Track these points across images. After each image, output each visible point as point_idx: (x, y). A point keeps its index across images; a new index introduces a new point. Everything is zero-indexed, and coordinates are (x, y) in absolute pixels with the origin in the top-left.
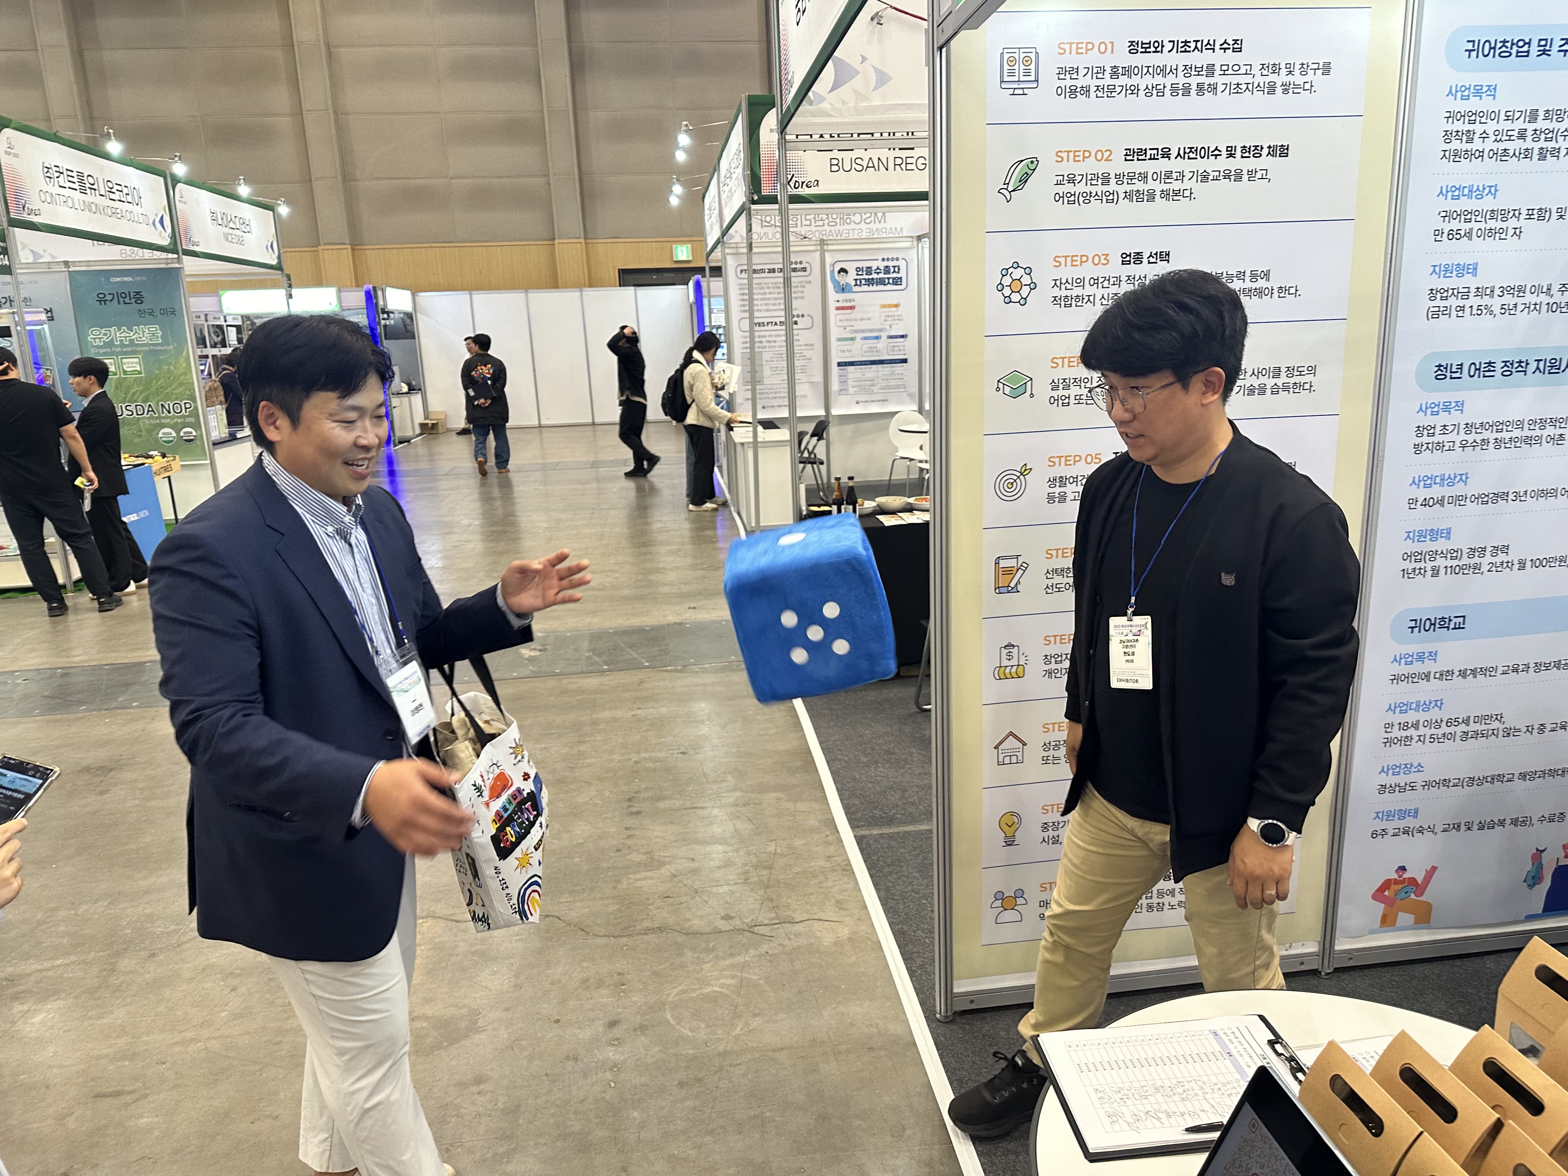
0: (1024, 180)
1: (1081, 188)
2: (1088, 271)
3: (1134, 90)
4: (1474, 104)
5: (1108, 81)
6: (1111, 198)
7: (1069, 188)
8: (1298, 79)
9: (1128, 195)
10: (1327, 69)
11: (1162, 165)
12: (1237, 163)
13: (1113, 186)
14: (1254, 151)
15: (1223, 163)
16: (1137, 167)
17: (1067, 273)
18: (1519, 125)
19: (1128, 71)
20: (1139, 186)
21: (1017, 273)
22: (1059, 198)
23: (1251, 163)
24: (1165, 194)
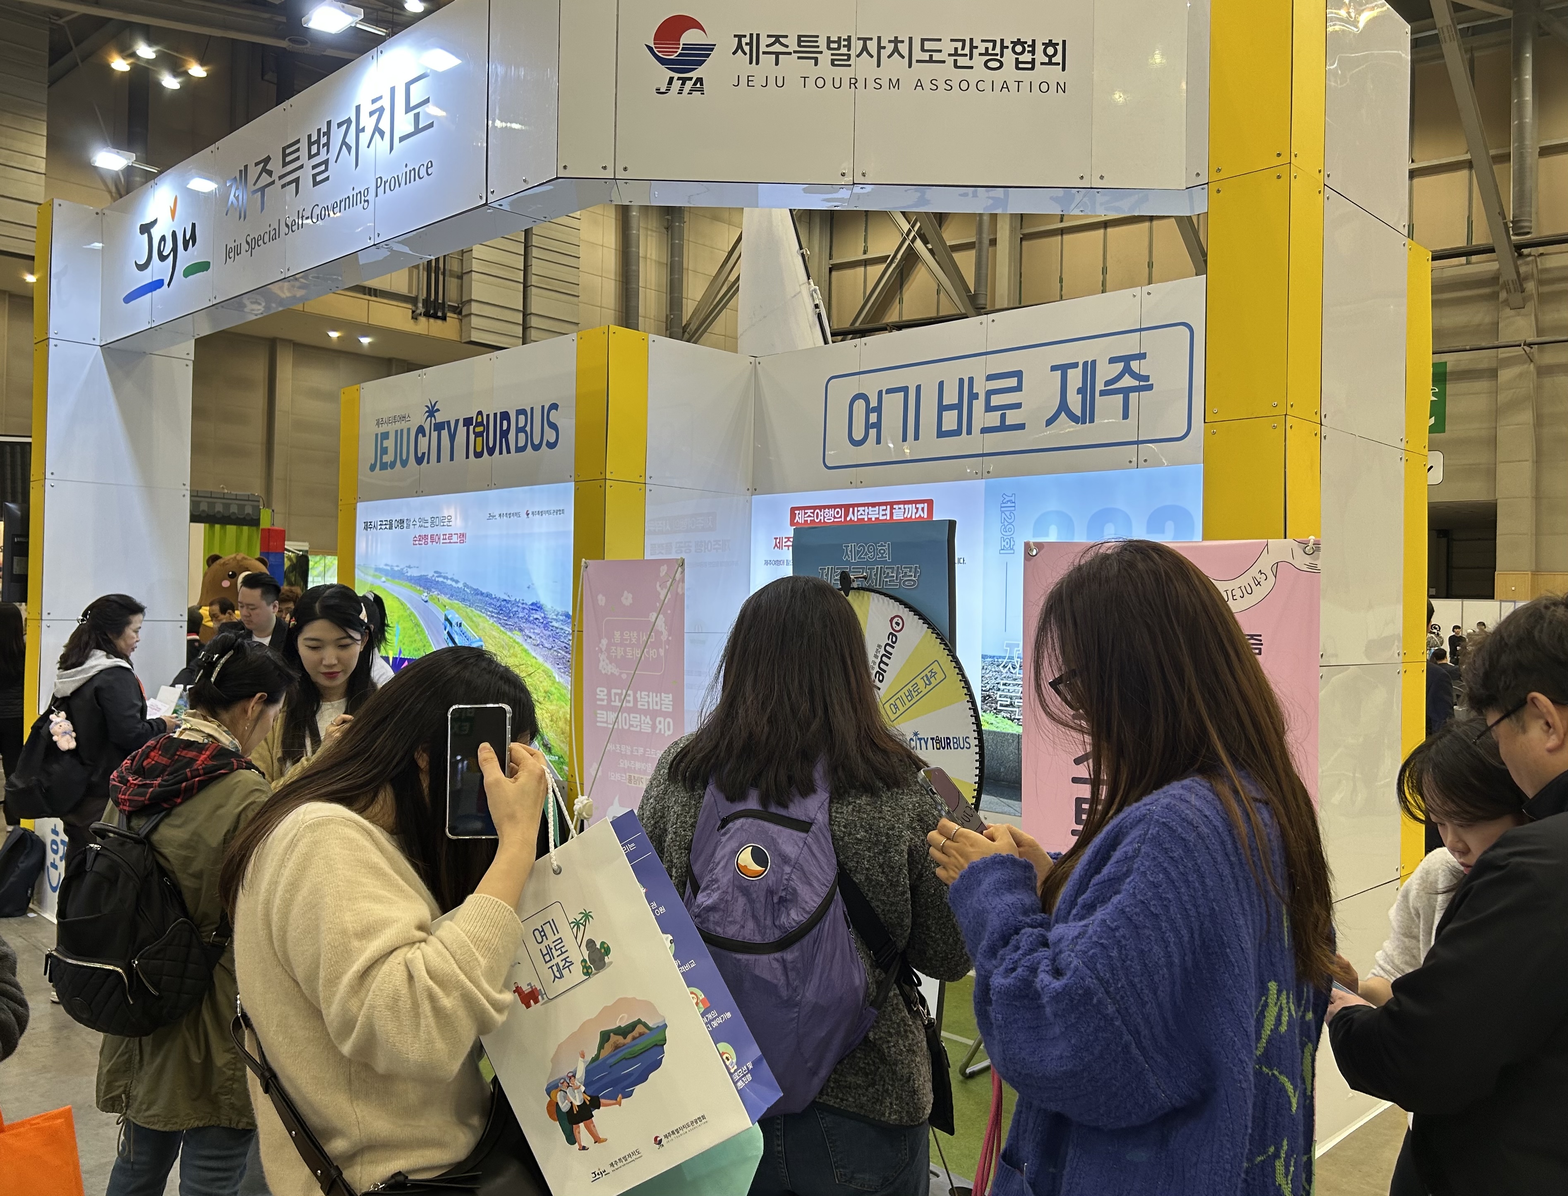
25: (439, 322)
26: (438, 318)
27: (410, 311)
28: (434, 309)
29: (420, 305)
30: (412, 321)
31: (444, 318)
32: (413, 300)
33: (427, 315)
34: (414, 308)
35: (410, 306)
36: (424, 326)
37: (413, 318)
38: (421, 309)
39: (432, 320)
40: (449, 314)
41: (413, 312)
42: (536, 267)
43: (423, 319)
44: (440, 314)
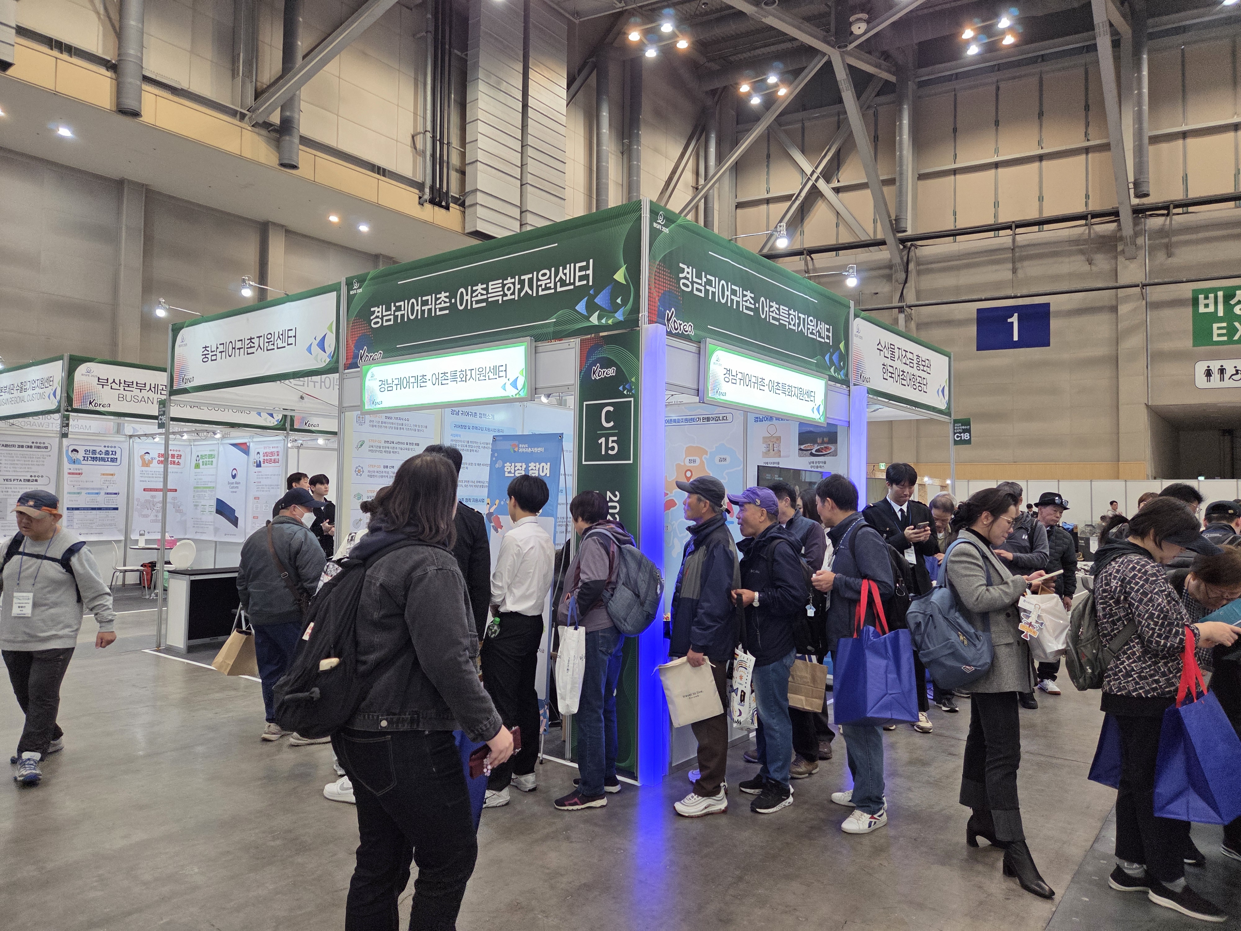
0: (361, 445)
1: (374, 449)
2: (376, 469)
3: (386, 427)
4: (456, 438)
5: (380, 424)
6: (381, 452)
7: (371, 448)
8: (420, 428)
9: (385, 452)
10: (426, 427)
11: (392, 445)
12: (408, 446)
13: (381, 449)
14: (411, 444)
15: (405, 446)
16: (387, 445)
17: (371, 469)
18: (466, 444)
19: (385, 423)
20: (387, 449)
21: (360, 468)
22: (370, 450)
23: (411, 447)
24: (393, 452)
25: (443, 211)
26: (442, 206)
27: (417, 196)
28: (440, 197)
29: (427, 190)
30: (419, 207)
31: (447, 208)
32: (420, 186)
33: (432, 202)
34: (421, 195)
35: (417, 191)
36: (431, 213)
37: (419, 203)
38: (427, 196)
39: (437, 208)
40: (451, 205)
41: (420, 198)
42: (532, 166)
43: (428, 206)
44: (444, 204)
